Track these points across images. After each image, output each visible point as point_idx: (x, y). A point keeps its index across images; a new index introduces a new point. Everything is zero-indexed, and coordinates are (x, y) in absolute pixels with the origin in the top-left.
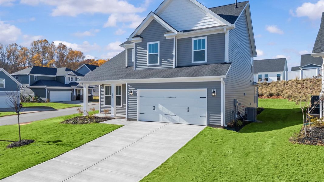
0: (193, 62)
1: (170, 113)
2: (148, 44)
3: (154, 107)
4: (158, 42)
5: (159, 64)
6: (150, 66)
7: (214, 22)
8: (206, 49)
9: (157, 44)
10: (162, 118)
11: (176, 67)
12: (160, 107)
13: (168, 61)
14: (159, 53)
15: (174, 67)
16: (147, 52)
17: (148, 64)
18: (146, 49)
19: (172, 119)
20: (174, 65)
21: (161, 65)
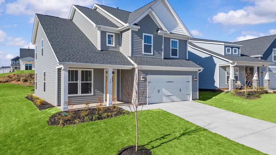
0: (171, 56)
1: (169, 94)
2: (144, 34)
3: (159, 91)
4: (152, 35)
5: (152, 54)
6: (145, 55)
7: (182, 32)
8: (178, 49)
9: (151, 37)
10: (165, 99)
11: (164, 59)
12: (164, 91)
13: (159, 53)
14: (152, 45)
15: (163, 59)
16: (143, 41)
17: (143, 53)
18: (142, 39)
19: (172, 99)
20: (163, 56)
21: (154, 55)
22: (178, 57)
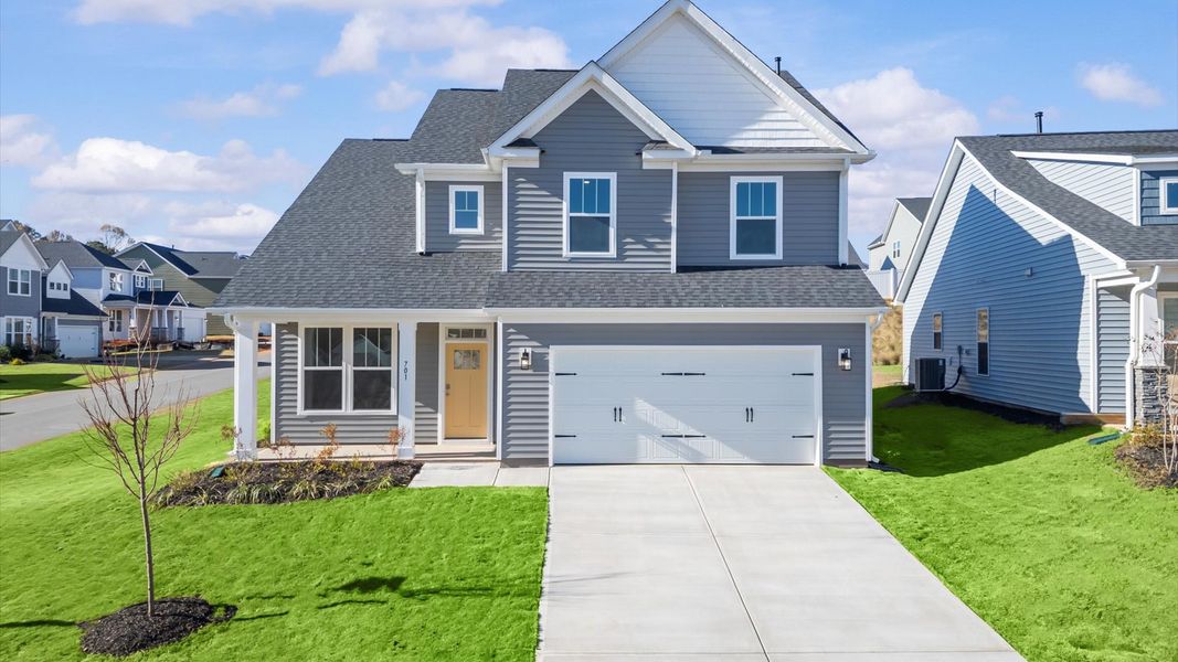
0: (734, 256)
1: (682, 429)
2: (568, 176)
3: (618, 412)
4: (612, 177)
5: (612, 252)
6: (572, 260)
7: (805, 134)
8: (779, 217)
9: (605, 184)
10: (648, 447)
11: (680, 269)
12: (643, 409)
13: (650, 247)
14: (613, 215)
15: (674, 270)
16: (565, 205)
17: (566, 252)
18: (561, 197)
19: (690, 449)
20: (673, 260)
21: (621, 257)
22: (781, 258)
